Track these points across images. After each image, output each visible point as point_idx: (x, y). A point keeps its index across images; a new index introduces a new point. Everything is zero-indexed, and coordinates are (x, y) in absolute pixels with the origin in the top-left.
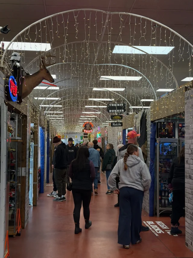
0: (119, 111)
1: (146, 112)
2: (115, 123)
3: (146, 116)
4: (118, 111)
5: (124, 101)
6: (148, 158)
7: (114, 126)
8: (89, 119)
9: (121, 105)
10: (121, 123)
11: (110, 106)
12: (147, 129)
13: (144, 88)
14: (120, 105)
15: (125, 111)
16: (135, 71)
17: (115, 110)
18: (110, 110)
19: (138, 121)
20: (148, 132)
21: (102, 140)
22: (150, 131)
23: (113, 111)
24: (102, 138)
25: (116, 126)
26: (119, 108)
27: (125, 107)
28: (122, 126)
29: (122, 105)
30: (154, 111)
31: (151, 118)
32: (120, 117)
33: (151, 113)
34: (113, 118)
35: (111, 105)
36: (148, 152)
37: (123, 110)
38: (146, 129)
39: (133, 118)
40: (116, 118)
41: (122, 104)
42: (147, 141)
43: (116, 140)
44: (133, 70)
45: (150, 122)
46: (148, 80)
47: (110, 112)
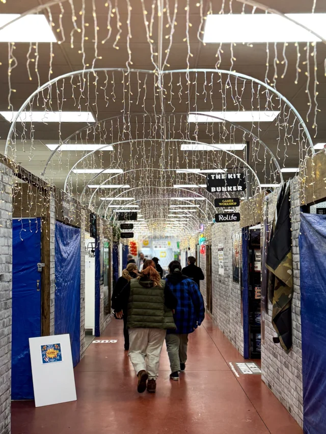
0: (232, 189)
1: (289, 187)
2: (225, 215)
3: (289, 194)
4: (230, 189)
5: (242, 168)
6: (295, 294)
7: (221, 221)
8: (186, 211)
9: (237, 176)
10: (237, 215)
11: (213, 178)
12: (292, 225)
13: (283, 127)
14: (233, 176)
15: (244, 189)
16: (259, 86)
17: (223, 188)
18: (212, 188)
19: (273, 208)
20: (293, 233)
21: (207, 250)
22: (298, 231)
23: (219, 189)
24: (208, 246)
25: (227, 221)
26: (232, 182)
27: (243, 180)
28: (238, 220)
29: (239, 177)
30: (308, 181)
31: (301, 198)
32: (234, 202)
33: (302, 188)
34: (220, 204)
35: (215, 177)
36: (295, 279)
37: (240, 188)
38: (290, 225)
39: (261, 203)
40: (225, 204)
41: (239, 175)
42: (292, 253)
43: (230, 250)
44: (255, 83)
45: (298, 209)
46: (292, 107)
47: (212, 191)
